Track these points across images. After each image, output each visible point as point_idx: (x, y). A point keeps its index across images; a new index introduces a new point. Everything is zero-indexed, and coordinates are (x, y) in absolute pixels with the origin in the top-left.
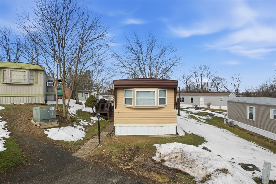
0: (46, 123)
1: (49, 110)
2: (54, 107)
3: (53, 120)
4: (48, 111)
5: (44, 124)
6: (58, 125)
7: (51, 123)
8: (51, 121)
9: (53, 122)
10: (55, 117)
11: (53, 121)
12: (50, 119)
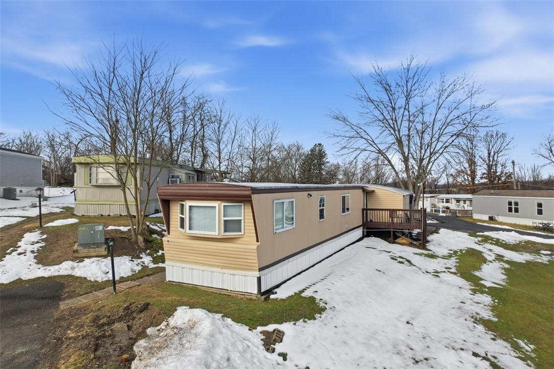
0: (86, 250)
1: (94, 230)
2: (102, 226)
3: (98, 245)
4: (92, 232)
5: (83, 251)
6: (106, 253)
7: (94, 249)
8: (95, 246)
9: (97, 249)
10: (103, 241)
11: (98, 247)
12: (94, 244)
